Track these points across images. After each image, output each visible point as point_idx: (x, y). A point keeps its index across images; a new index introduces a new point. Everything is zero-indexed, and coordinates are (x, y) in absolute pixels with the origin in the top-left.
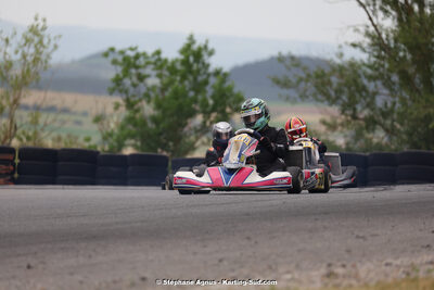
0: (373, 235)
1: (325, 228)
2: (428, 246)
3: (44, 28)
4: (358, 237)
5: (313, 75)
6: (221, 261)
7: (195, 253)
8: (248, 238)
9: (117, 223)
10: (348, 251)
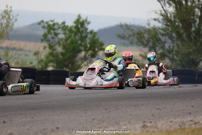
0: (164, 108)
1: (142, 105)
2: (190, 113)
3: (11, 11)
4: (157, 109)
5: (136, 33)
6: (93, 120)
7: (81, 116)
8: (106, 109)
9: (45, 102)
10: (153, 115)
